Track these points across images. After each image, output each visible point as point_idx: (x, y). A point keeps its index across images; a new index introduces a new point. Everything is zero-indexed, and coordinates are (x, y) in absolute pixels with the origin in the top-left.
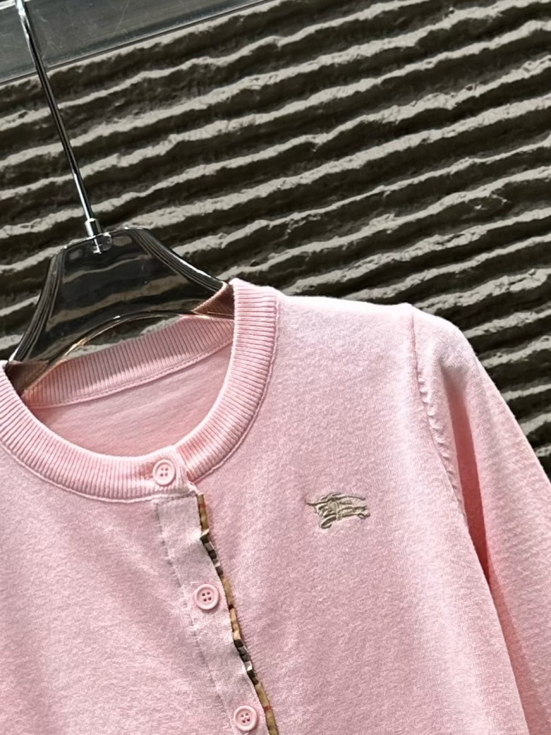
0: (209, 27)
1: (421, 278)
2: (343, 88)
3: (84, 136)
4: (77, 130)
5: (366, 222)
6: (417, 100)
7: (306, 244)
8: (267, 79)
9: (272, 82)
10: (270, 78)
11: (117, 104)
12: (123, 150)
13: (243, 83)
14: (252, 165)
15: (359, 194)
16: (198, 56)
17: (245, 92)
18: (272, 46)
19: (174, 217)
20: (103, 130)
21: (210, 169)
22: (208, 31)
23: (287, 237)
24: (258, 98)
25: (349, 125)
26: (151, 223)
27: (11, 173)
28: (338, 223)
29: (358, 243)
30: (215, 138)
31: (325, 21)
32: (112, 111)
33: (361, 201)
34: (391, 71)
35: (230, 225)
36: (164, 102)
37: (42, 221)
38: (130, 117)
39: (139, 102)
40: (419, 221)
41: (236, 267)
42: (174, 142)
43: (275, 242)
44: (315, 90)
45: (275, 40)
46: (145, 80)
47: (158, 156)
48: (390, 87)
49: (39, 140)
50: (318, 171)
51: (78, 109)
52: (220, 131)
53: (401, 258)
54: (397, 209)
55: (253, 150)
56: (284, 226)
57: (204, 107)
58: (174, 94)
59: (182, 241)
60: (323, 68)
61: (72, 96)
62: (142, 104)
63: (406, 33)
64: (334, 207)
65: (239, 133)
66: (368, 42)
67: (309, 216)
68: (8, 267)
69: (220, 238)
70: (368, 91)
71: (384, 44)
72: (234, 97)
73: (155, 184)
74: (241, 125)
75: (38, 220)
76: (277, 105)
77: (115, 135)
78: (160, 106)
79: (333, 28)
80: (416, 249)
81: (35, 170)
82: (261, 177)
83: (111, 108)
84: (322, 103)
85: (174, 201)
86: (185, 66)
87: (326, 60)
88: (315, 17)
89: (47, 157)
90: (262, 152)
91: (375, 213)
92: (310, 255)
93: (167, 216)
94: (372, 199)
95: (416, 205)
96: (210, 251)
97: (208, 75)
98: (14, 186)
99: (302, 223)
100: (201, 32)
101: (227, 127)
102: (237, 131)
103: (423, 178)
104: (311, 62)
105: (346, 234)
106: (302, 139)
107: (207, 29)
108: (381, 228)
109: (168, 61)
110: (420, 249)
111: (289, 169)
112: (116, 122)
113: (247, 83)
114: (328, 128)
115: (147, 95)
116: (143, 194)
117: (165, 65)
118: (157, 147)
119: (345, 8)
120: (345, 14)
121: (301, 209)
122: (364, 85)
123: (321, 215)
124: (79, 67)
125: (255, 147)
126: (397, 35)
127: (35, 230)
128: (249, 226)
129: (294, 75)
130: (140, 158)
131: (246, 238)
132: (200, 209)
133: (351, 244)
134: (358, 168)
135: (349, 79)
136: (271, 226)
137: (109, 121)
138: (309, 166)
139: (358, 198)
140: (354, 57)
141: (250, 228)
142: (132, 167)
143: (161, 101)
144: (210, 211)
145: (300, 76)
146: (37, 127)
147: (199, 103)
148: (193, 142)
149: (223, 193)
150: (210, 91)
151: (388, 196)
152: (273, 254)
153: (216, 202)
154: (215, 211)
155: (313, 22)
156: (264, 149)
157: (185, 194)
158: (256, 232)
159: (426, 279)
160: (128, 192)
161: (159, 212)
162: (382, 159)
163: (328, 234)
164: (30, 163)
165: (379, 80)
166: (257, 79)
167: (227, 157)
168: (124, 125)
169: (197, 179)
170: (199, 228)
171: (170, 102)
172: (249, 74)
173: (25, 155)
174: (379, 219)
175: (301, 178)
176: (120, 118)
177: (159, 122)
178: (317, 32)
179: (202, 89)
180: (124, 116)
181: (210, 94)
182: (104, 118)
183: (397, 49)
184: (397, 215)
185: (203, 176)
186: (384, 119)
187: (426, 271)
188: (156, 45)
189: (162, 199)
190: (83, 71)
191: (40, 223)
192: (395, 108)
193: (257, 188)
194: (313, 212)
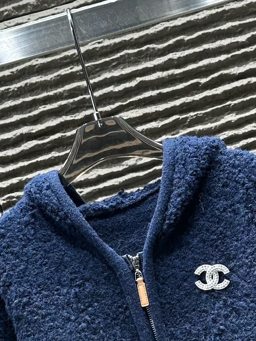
0: (155, 31)
1: (247, 142)
2: (213, 59)
3: (99, 77)
4: (96, 75)
5: (223, 117)
6: (246, 65)
7: (196, 126)
8: (180, 54)
9: (182, 55)
10: (181, 54)
11: (114, 64)
12: (116, 84)
13: (169, 56)
14: (173, 91)
15: (220, 105)
16: (150, 44)
17: (170, 60)
18: (182, 40)
19: (138, 113)
20: (107, 75)
21: (154, 93)
22: (154, 33)
23: (187, 123)
24: (176, 62)
25: (216, 75)
26: (128, 116)
27: (66, 93)
28: (210, 117)
29: (219, 126)
30: (157, 79)
31: (206, 30)
32: (112, 67)
33: (221, 108)
34: (234, 52)
35: (163, 118)
36: (134, 64)
37: (79, 114)
38: (119, 70)
39: (123, 63)
40: (246, 117)
41: (165, 136)
42: (139, 81)
43: (183, 125)
44: (201, 59)
45: (184, 37)
46: (126, 54)
47: (131, 87)
48: (234, 59)
49: (79, 79)
50: (202, 95)
51: (96, 66)
52: (159, 76)
53: (238, 133)
54: (236, 112)
55: (173, 85)
56: (187, 118)
57: (152, 66)
58: (139, 60)
59: (141, 124)
60: (205, 50)
61: (94, 60)
62: (124, 65)
63: (241, 36)
64: (209, 110)
65: (167, 78)
66: (225, 39)
67: (198, 114)
68: (63, 134)
69: (158, 123)
70: (224, 60)
71: (232, 40)
72: (165, 62)
73: (130, 99)
74: (168, 74)
75: (78, 114)
76: (184, 66)
77: (112, 78)
78: (133, 65)
79: (210, 32)
80: (245, 129)
81: (77, 92)
82: (177, 97)
83: (111, 66)
84: (204, 65)
85: (138, 107)
86: (144, 48)
87: (206, 46)
88: (202, 28)
89: (82, 87)
90: (177, 86)
91: (227, 113)
92: (198, 131)
93: (135, 113)
94: (226, 107)
95: (245, 110)
96: (153, 128)
97: (154, 52)
98: (67, 99)
99: (194, 117)
100: (151, 33)
101: (162, 75)
102: (166, 77)
103: (248, 98)
104: (200, 47)
105: (214, 122)
106: (195, 81)
107: (154, 32)
108: (229, 120)
109: (137, 46)
110: (247, 129)
111: (189, 94)
112: (113, 72)
113: (171, 56)
114: (207, 76)
115: (127, 61)
116: (124, 103)
117: (135, 48)
118: (131, 83)
119: (215, 24)
120: (215, 27)
121: (194, 111)
122: (223, 57)
123: (203, 114)
124: (97, 48)
125: (175, 84)
126: (238, 36)
127: (76, 118)
128: (171, 118)
129: (192, 53)
130: (124, 88)
131: (169, 123)
132: (150, 110)
133: (216, 126)
134: (220, 93)
135: (216, 55)
136: (181, 118)
137: (110, 71)
138: (198, 92)
139: (219, 106)
140: (219, 45)
141: (171, 119)
142: (119, 91)
143: (133, 63)
144: (154, 111)
145: (194, 53)
146: (78, 73)
147: (149, 64)
148: (147, 81)
149: (160, 103)
150: (155, 59)
151: (233, 106)
152: (181, 130)
153: (156, 107)
154: (156, 111)
155: (201, 30)
156: (178, 85)
157: (143, 104)
158: (174, 120)
159: (249, 142)
160: (118, 102)
161: (132, 111)
162: (230, 89)
163: (206, 122)
164: (75, 89)
165: (230, 56)
166: (176, 54)
167: (162, 88)
168: (117, 73)
169: (148, 97)
170: (149, 118)
171: (137, 64)
172: (172, 52)
173: (72, 85)
174: (229, 116)
175: (194, 97)
176: (115, 70)
177: (132, 72)
178: (202, 34)
179: (151, 58)
180: (117, 70)
181: (155, 60)
182: (108, 70)
183: (237, 42)
184: (237, 114)
185: (151, 96)
186: (232, 72)
187: (249, 139)
188: (131, 39)
189: (133, 105)
190: (99, 50)
191: (78, 115)
192: (236, 68)
193: (174, 101)
194: (199, 112)
